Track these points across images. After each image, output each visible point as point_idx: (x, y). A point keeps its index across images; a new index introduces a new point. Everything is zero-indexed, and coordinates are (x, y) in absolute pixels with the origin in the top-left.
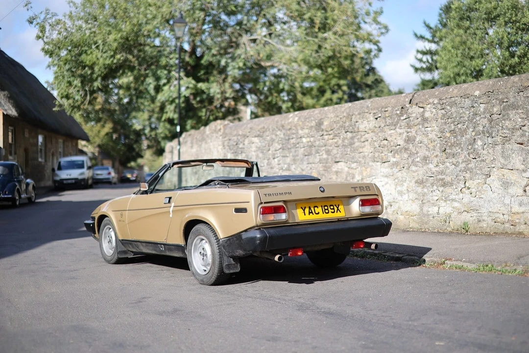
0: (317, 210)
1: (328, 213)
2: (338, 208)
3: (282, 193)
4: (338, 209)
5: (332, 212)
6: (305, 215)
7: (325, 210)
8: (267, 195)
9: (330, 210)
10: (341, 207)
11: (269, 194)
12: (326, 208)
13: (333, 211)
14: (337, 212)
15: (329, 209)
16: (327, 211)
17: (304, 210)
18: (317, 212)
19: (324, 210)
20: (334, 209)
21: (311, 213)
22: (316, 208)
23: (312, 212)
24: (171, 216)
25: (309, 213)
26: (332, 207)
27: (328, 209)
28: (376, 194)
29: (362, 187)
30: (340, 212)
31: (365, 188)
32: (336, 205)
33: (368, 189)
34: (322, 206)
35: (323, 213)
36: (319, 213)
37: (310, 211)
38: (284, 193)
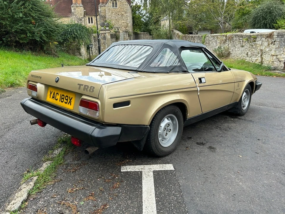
0: (57, 97)
1: (63, 102)
2: (70, 100)
4: (70, 102)
6: (50, 97)
7: (62, 98)
8: (32, 76)
9: (65, 101)
13: (66, 101)
14: (68, 104)
15: (65, 99)
16: (62, 100)
17: (51, 94)
20: (67, 100)
22: (57, 95)
27: (63, 99)
28: (98, 98)
29: (88, 86)
30: (71, 105)
31: (89, 88)
32: (70, 97)
33: (91, 90)
34: (61, 94)
35: (60, 101)
36: (57, 99)
37: (54, 96)
38: (38, 77)
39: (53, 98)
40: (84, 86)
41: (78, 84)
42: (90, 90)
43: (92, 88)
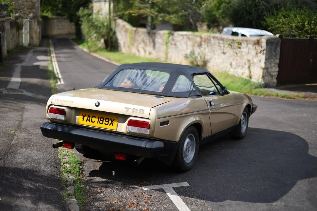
0: (94, 119)
1: (102, 124)
3: (67, 101)
4: (112, 123)
5: (105, 124)
6: (83, 120)
7: (101, 121)
8: (57, 100)
12: (102, 119)
13: (107, 123)
14: (110, 125)
15: (104, 121)
16: (101, 122)
17: (84, 117)
19: (99, 120)
21: (88, 120)
22: (93, 117)
23: (89, 120)
25: (87, 120)
26: (107, 120)
28: (148, 119)
29: (137, 109)
30: (113, 126)
31: (138, 111)
32: (111, 119)
33: (141, 112)
34: (99, 117)
35: (98, 123)
36: (94, 121)
37: (88, 119)
38: (68, 101)
40: (132, 109)
41: (125, 108)
42: (139, 113)
43: (142, 111)
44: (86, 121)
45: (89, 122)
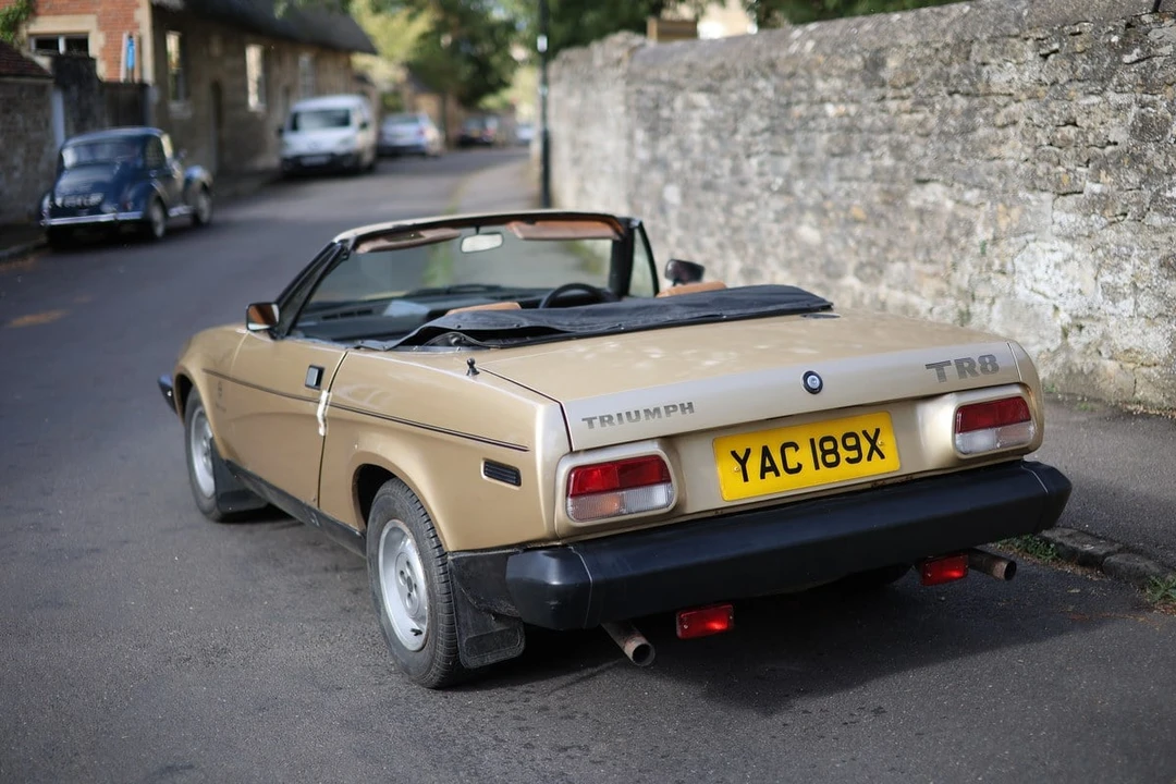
0: (793, 458)
1: (836, 463)
2: (873, 442)
3: (657, 410)
4: (874, 448)
5: (849, 460)
6: (746, 479)
7: (825, 453)
8: (596, 422)
10: (887, 442)
11: (602, 418)
12: (828, 446)
13: (854, 454)
14: (869, 458)
15: (841, 449)
16: (831, 458)
17: (743, 462)
18: (792, 465)
19: (819, 454)
20: (857, 447)
21: (769, 470)
22: (789, 452)
23: (773, 468)
24: (322, 431)
25: (764, 470)
26: (851, 442)
27: (834, 451)
30: (882, 457)
32: (865, 433)
33: (989, 367)
34: (812, 441)
35: (817, 467)
36: (800, 466)
37: (768, 464)
38: (662, 410)
39: (770, 475)
40: (953, 363)
41: (929, 366)
43: (986, 360)
44: (763, 477)
45: (777, 474)
